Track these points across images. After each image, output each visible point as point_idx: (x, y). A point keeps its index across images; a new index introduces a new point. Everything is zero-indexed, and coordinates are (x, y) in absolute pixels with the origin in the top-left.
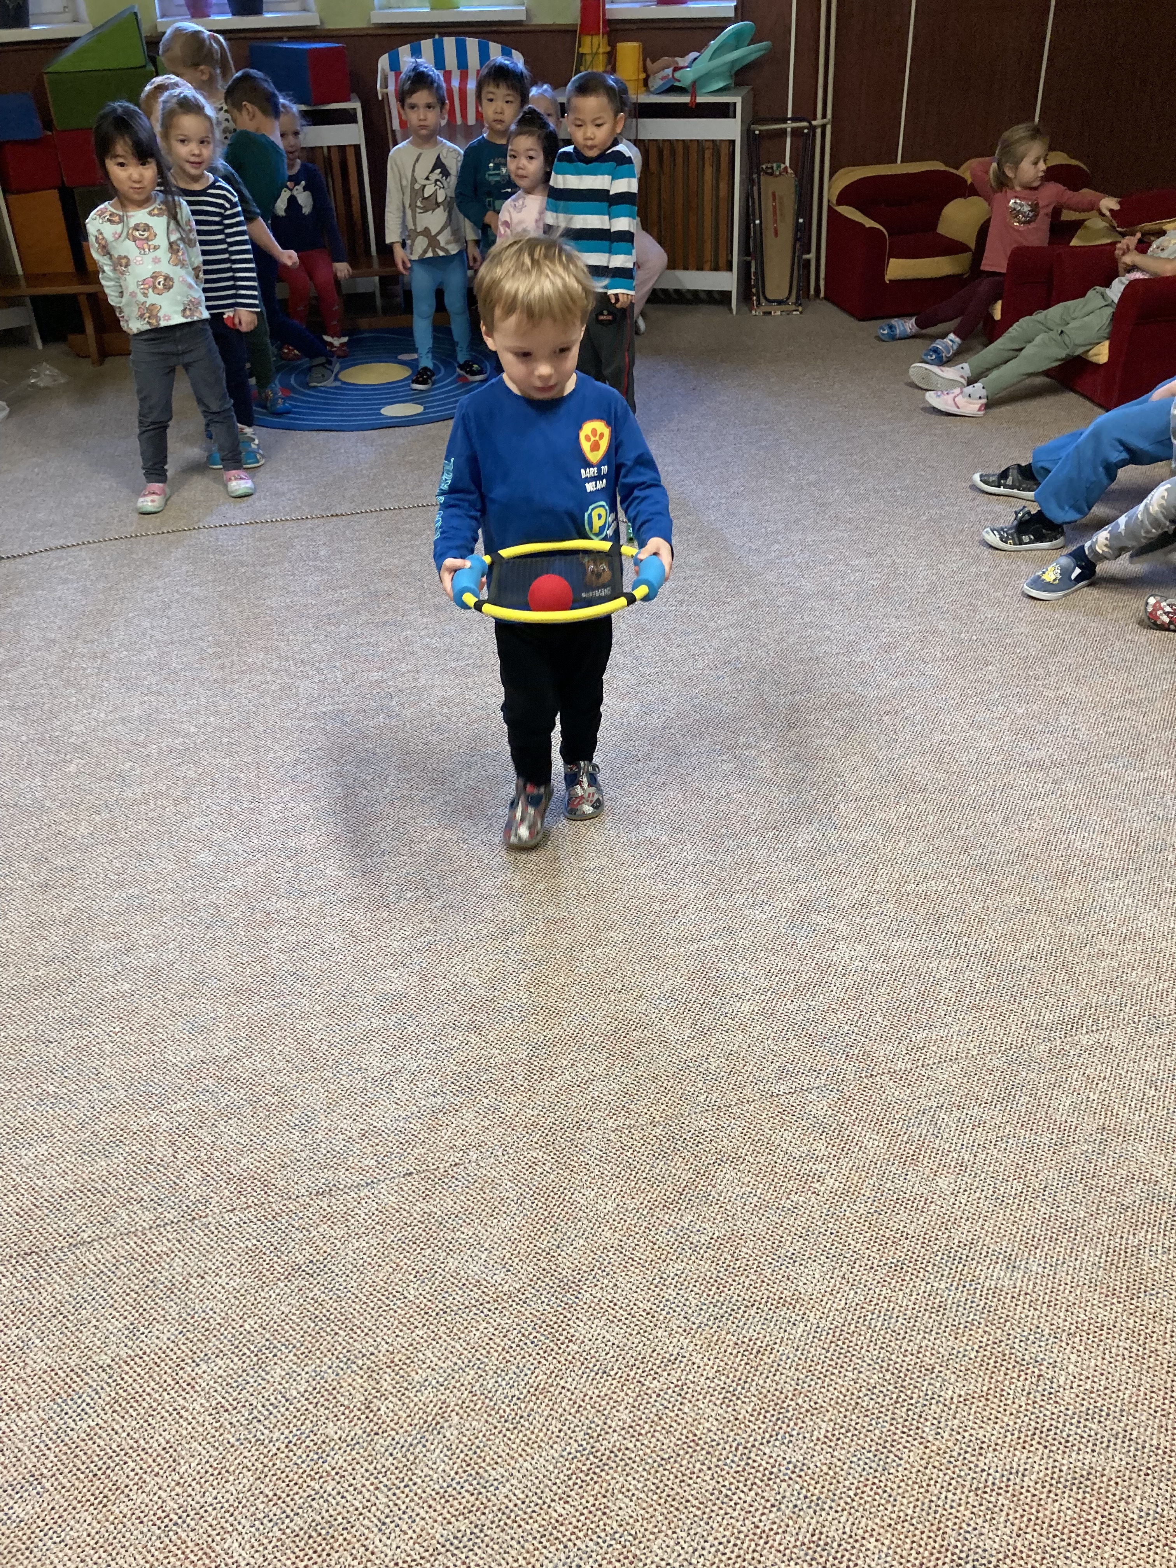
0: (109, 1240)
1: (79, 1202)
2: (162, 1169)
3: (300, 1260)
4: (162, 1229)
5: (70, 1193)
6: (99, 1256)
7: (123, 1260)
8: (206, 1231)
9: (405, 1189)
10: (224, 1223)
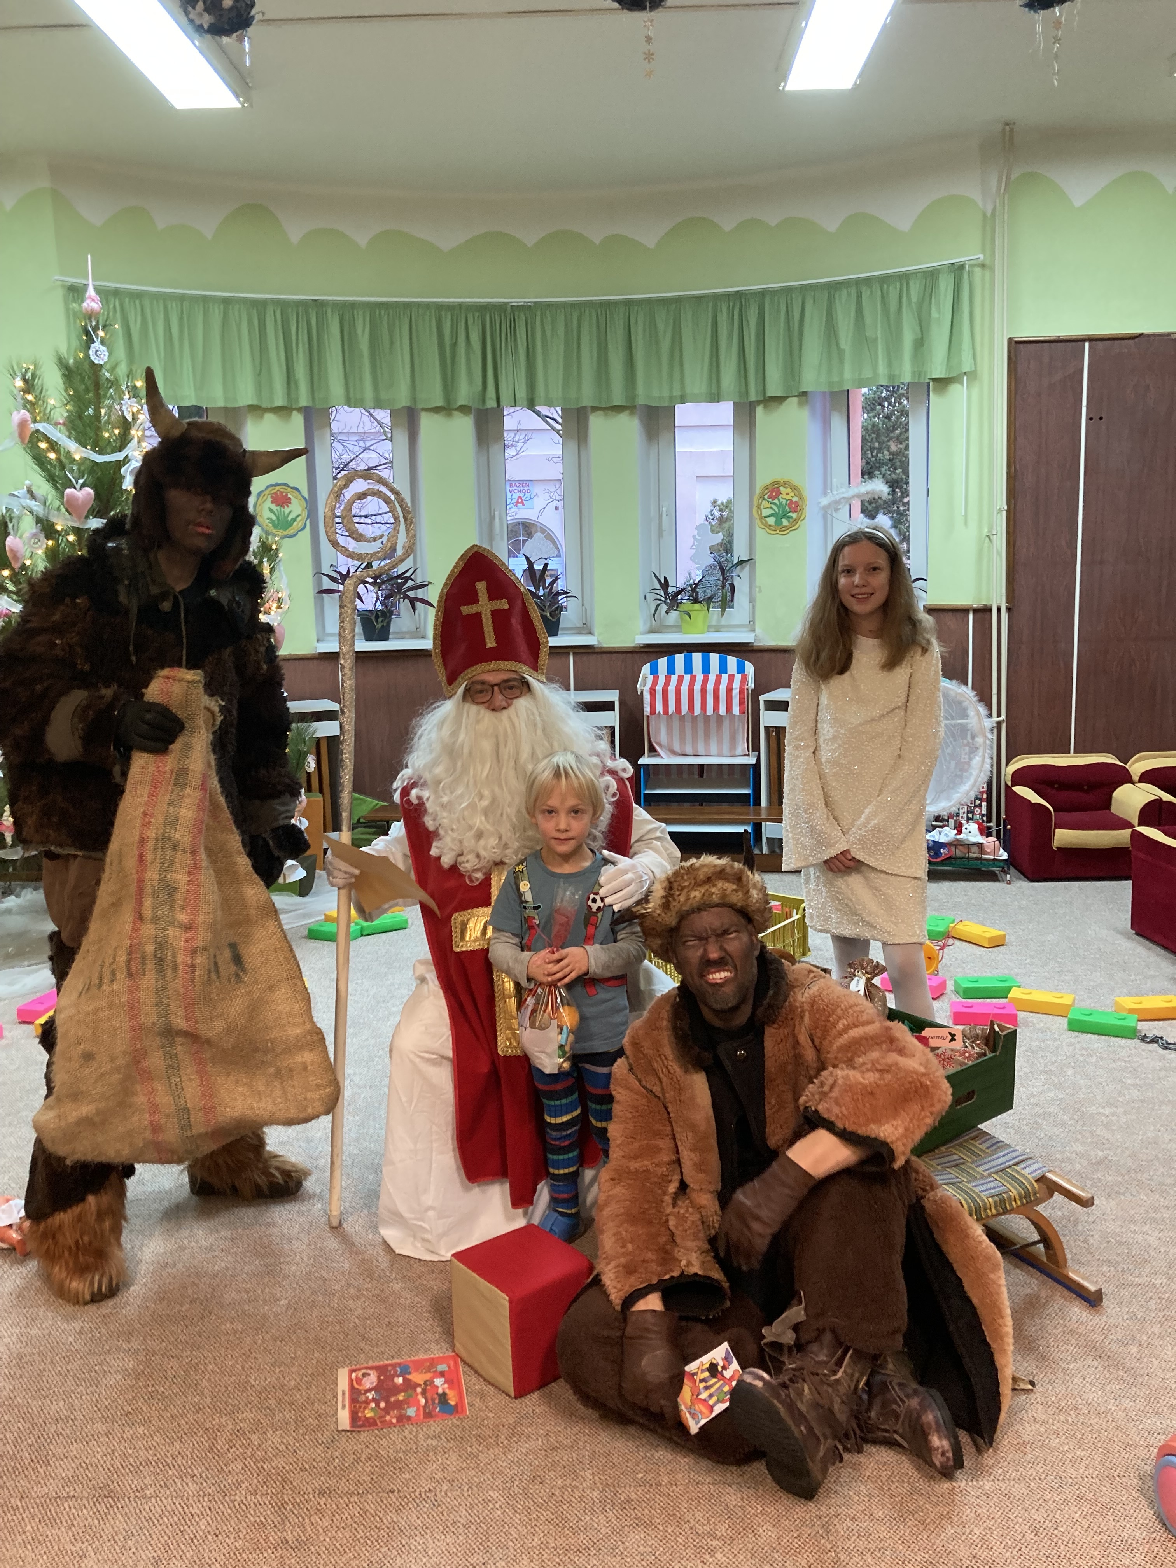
0: (163, 1499)
1: (152, 1469)
2: (216, 1457)
3: (290, 1538)
4: (201, 1499)
5: (148, 1462)
6: (152, 1508)
7: (167, 1514)
8: (231, 1505)
9: (385, 1502)
10: (245, 1502)
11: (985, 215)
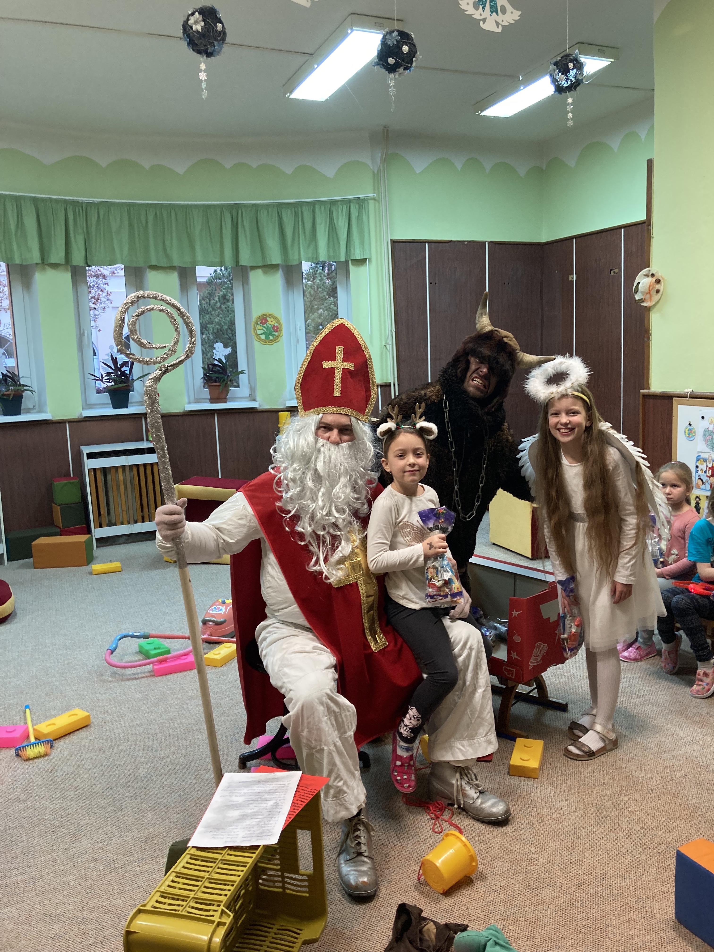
11: (374, 172)
